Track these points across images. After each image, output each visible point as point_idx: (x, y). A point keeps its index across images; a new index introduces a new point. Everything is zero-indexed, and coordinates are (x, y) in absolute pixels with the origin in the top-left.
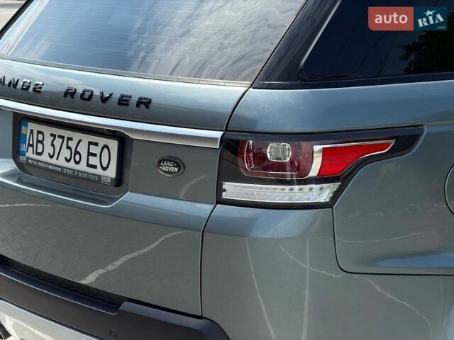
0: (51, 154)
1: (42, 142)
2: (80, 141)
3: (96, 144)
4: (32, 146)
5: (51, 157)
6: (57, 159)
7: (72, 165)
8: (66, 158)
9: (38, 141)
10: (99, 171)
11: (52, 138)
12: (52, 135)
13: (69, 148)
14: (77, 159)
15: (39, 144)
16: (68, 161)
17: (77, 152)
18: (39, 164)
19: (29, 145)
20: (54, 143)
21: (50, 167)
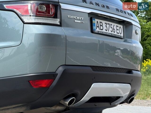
0: (106, 29)
1: (102, 26)
2: (114, 25)
3: (118, 26)
4: (98, 27)
5: (106, 30)
6: (109, 31)
7: (113, 33)
8: (111, 31)
9: (101, 25)
10: (119, 34)
11: (106, 24)
12: (105, 23)
13: (111, 27)
14: (114, 31)
15: (101, 26)
16: (112, 32)
17: (114, 29)
18: (103, 33)
19: (97, 27)
20: (107, 26)
21: (107, 34)
